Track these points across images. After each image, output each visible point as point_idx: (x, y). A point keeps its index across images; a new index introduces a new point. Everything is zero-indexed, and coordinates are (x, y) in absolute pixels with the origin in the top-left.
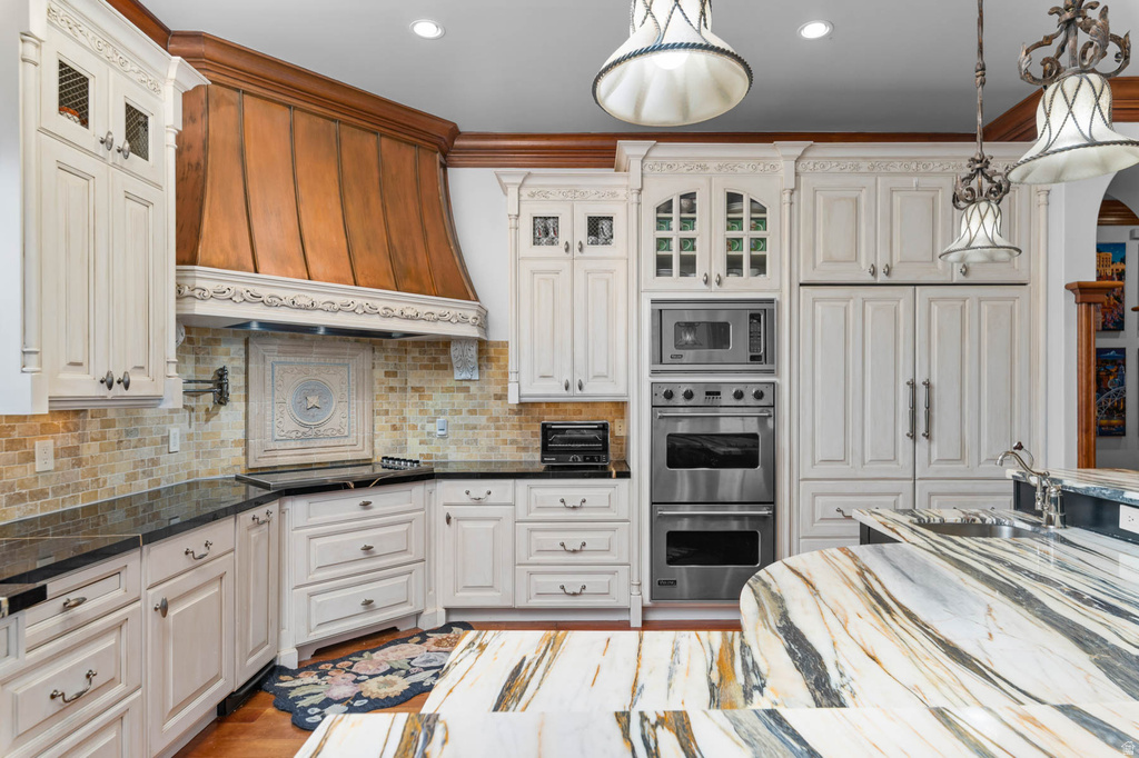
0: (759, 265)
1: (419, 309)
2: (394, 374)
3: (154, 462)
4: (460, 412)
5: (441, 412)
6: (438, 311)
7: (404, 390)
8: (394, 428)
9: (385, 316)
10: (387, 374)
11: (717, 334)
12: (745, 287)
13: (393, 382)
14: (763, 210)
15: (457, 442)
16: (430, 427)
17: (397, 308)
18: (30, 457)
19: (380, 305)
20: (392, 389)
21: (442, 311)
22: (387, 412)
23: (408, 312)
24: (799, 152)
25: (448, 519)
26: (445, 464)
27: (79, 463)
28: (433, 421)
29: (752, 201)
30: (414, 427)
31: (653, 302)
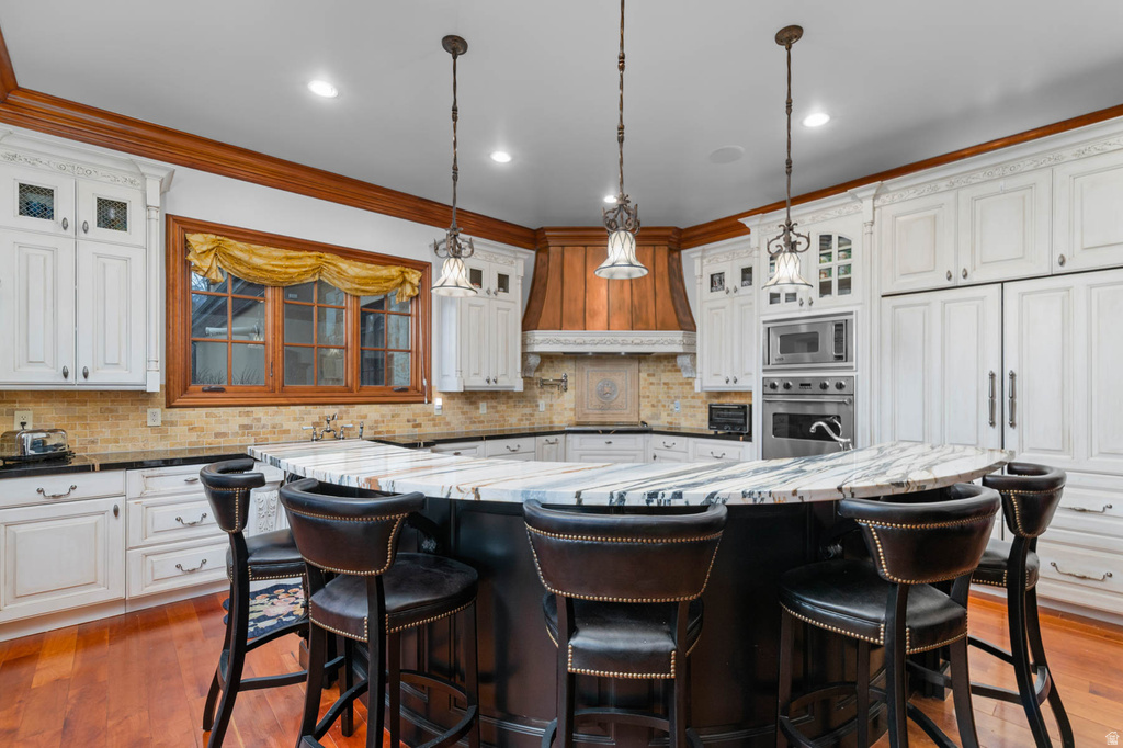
0: (845, 285)
1: (643, 338)
2: (654, 375)
3: (532, 415)
4: (686, 397)
5: (677, 397)
6: (655, 339)
7: (659, 384)
8: (653, 406)
9: (622, 345)
10: (649, 375)
11: (810, 342)
12: (834, 304)
13: (652, 380)
14: (849, 242)
15: (685, 415)
16: (672, 406)
17: (630, 339)
18: (478, 408)
19: (620, 339)
20: (652, 384)
21: (657, 339)
22: (648, 397)
23: (636, 341)
24: (873, 192)
25: (655, 457)
26: (679, 428)
27: (497, 412)
28: (673, 402)
29: (840, 238)
30: (664, 406)
31: (764, 322)
